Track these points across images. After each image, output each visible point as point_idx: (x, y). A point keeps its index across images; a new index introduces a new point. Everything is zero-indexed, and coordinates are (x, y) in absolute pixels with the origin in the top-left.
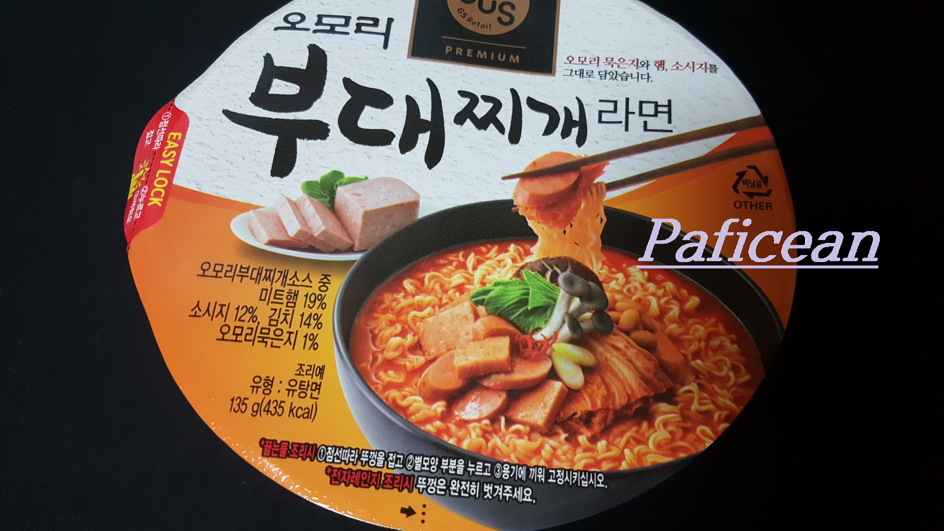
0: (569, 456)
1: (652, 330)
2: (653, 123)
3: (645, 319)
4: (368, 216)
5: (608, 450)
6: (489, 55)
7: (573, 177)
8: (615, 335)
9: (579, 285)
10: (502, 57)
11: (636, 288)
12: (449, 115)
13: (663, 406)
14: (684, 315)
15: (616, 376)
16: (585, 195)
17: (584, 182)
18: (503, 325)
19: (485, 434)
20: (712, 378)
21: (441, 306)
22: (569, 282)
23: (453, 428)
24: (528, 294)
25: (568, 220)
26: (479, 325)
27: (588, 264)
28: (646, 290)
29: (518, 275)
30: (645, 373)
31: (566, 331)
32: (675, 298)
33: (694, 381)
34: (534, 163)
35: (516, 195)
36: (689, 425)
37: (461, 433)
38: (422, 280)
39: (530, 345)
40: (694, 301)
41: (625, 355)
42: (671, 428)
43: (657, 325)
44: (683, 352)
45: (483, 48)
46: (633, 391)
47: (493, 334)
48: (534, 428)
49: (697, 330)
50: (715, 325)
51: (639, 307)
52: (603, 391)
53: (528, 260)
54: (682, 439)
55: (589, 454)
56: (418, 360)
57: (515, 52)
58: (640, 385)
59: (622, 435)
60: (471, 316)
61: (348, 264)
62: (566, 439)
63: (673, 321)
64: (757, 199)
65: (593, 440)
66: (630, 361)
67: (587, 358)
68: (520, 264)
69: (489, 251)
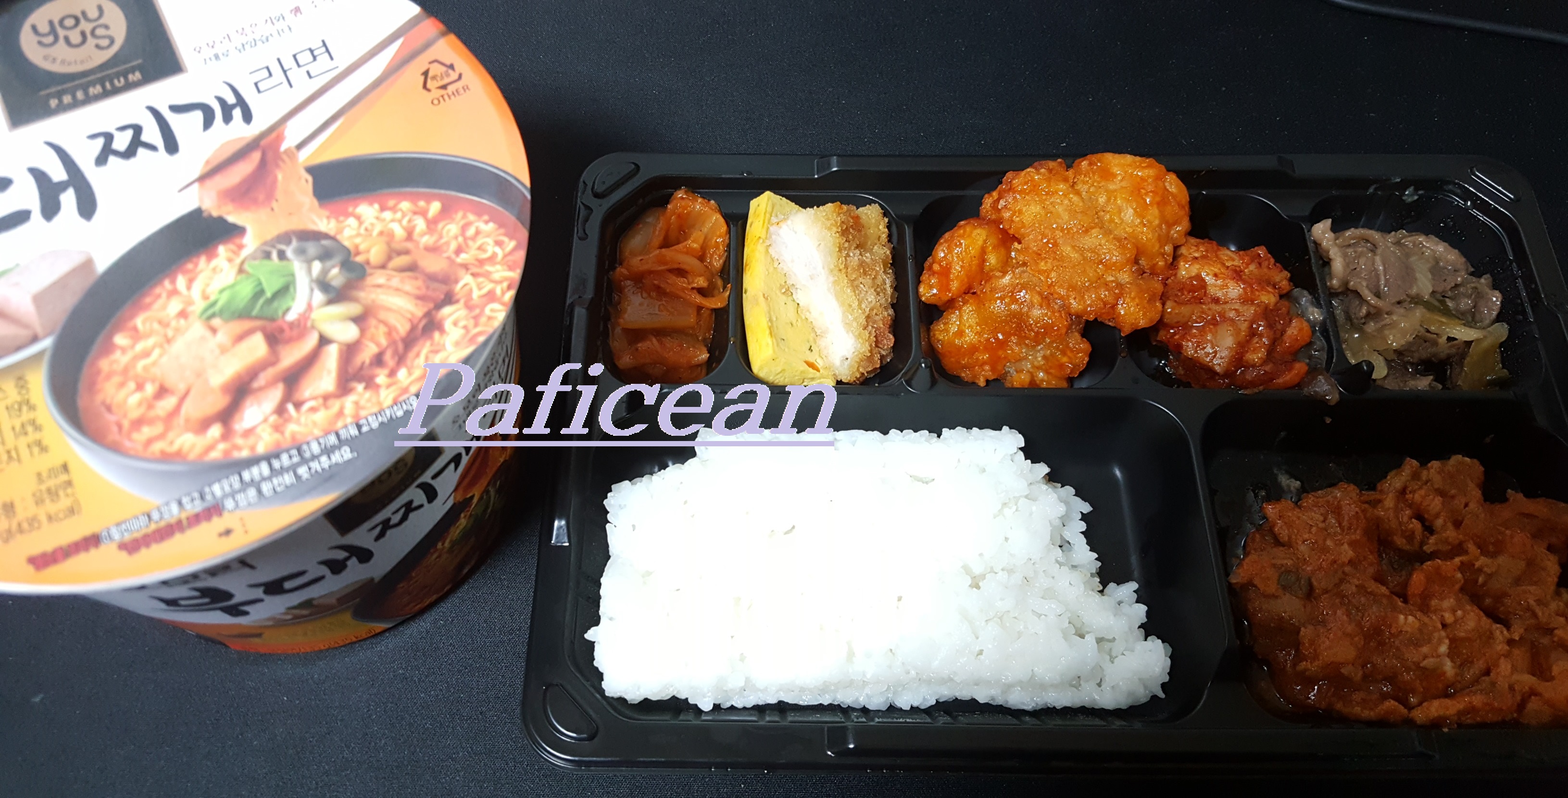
0: (374, 400)
1: (407, 252)
2: (314, 69)
3: (396, 246)
4: (39, 299)
5: (410, 374)
6: (104, 87)
7: (256, 156)
8: (371, 274)
9: (312, 248)
10: (119, 81)
11: (372, 225)
12: (86, 164)
13: (447, 310)
14: (432, 224)
15: (389, 309)
16: (277, 166)
17: (270, 155)
18: (247, 325)
19: (277, 428)
20: (481, 262)
21: (169, 341)
22: (301, 252)
23: (239, 441)
24: (260, 284)
25: (270, 196)
26: (222, 337)
27: (312, 227)
28: (383, 220)
29: (241, 271)
30: (417, 292)
31: (319, 297)
32: (415, 213)
33: (466, 273)
34: (207, 162)
35: (201, 200)
36: (477, 311)
37: (251, 440)
38: (135, 329)
39: (286, 327)
40: (435, 207)
41: (389, 287)
42: (462, 323)
43: (409, 245)
44: (445, 255)
45: (93, 83)
46: (413, 314)
47: (241, 338)
48: (326, 398)
49: (449, 231)
50: (464, 217)
51: (384, 239)
52: (382, 329)
53: (245, 253)
54: (476, 325)
55: (393, 388)
56: (169, 403)
57: (133, 70)
58: (416, 305)
59: (418, 355)
60: (208, 334)
61: (39, 355)
62: (366, 388)
63: (423, 234)
64: (451, 89)
65: (392, 374)
66: (397, 290)
67: (354, 309)
68: (238, 261)
69: (196, 265)
